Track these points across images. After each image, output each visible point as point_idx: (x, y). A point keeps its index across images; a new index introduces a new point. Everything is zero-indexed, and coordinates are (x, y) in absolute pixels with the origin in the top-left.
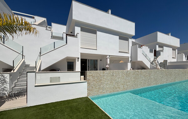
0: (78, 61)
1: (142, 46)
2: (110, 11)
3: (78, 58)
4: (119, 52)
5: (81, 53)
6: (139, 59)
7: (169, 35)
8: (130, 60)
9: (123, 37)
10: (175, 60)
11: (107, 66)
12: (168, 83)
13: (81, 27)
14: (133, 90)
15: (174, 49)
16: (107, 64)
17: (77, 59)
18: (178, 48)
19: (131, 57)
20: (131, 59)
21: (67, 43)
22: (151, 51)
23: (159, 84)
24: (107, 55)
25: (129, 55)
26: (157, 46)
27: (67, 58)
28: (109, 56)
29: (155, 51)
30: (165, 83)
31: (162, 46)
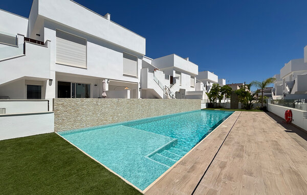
0: (50, 84)
1: (155, 69)
2: (109, 16)
3: (51, 80)
4: (124, 75)
5: (57, 73)
6: (149, 87)
7: (186, 60)
8: (139, 87)
9: (130, 55)
10: (194, 90)
11: (104, 94)
12: (172, 113)
13: (57, 30)
14: (126, 122)
15: (193, 76)
16: (104, 92)
17: (48, 81)
18: (197, 76)
19: (141, 84)
20: (141, 86)
21: (24, 53)
22: (167, 77)
23: (162, 115)
24: (105, 79)
25: (138, 81)
26: (174, 72)
27: (26, 79)
28: (108, 79)
29: (172, 77)
30: (168, 114)
31: (179, 72)
